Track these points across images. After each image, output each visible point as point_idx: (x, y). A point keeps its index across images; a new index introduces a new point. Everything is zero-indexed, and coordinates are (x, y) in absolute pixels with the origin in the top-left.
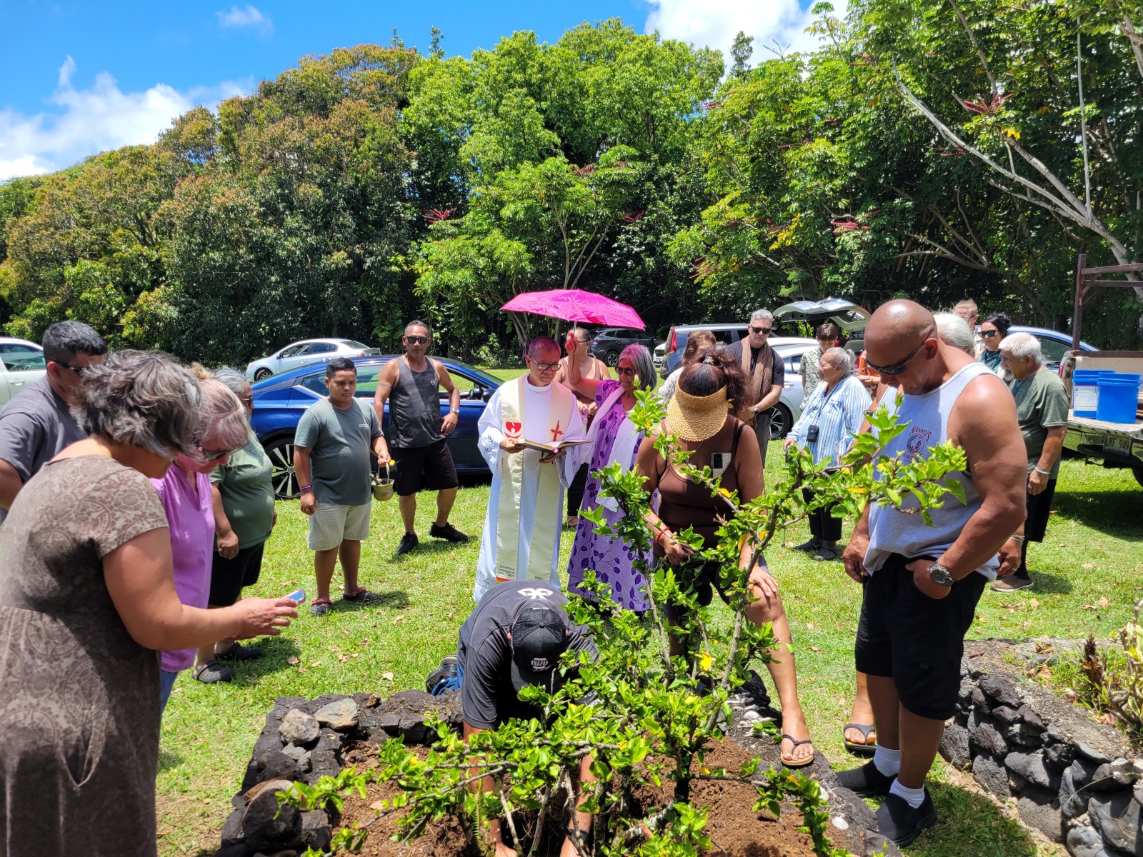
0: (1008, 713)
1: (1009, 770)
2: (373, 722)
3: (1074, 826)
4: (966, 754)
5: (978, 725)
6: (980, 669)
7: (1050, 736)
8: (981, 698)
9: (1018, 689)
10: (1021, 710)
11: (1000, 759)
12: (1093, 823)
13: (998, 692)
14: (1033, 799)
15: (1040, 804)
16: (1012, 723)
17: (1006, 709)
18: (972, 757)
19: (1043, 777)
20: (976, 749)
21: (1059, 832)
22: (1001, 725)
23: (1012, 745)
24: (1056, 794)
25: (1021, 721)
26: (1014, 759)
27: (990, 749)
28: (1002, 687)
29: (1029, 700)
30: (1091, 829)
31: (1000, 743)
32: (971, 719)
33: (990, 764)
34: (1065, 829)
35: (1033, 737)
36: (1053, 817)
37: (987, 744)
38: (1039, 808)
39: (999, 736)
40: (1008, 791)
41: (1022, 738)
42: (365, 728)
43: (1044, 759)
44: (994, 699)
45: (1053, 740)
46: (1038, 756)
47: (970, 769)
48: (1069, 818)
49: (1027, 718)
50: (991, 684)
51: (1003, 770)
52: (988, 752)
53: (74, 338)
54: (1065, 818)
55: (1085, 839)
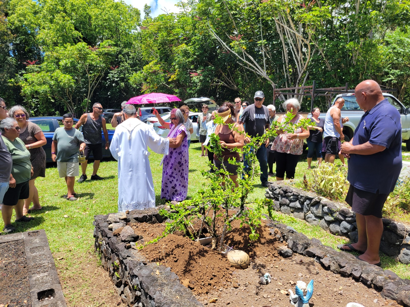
0: (290, 194)
1: (290, 207)
2: (130, 217)
3: (307, 215)
4: (279, 207)
5: (282, 199)
6: (281, 186)
7: (301, 196)
8: (282, 192)
9: (291, 188)
10: (293, 192)
11: (288, 206)
12: (312, 213)
13: (287, 190)
14: (297, 212)
15: (299, 212)
16: (290, 196)
17: (289, 193)
19: (299, 206)
20: (281, 205)
21: (304, 217)
22: (287, 197)
23: (291, 201)
24: (303, 209)
25: (293, 195)
26: (292, 204)
28: (287, 189)
29: (294, 190)
30: (311, 214)
31: (288, 201)
32: (280, 198)
33: (286, 207)
35: (297, 197)
36: (302, 214)
37: (284, 203)
38: (299, 214)
40: (290, 212)
41: (293, 199)
42: (129, 219)
43: (299, 202)
44: (286, 192)
45: (302, 197)
47: (280, 210)
48: (306, 213)
49: (295, 193)
50: (284, 189)
51: (289, 208)
52: (284, 205)
54: (305, 213)
55: (310, 216)
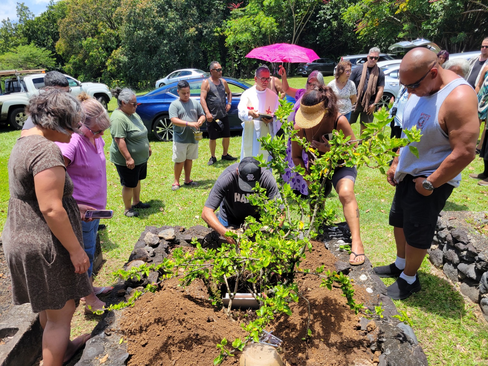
0: (461, 246)
1: (459, 271)
2: (181, 238)
3: (484, 297)
4: (441, 262)
5: (447, 250)
6: (453, 226)
7: (479, 258)
8: (450, 238)
9: (468, 236)
10: (468, 246)
11: (455, 266)
13: (459, 237)
14: (468, 284)
15: (471, 286)
16: (463, 251)
17: (461, 244)
18: (444, 263)
19: (473, 275)
20: (445, 260)
21: (477, 299)
22: (458, 251)
23: (462, 260)
24: (478, 282)
25: (467, 250)
26: (462, 266)
27: (451, 261)
28: (461, 234)
29: (473, 241)
31: (456, 259)
32: (445, 247)
33: (451, 267)
34: (480, 298)
35: (471, 258)
36: (475, 292)
37: (450, 258)
38: (470, 288)
39: (456, 256)
40: (457, 279)
41: (466, 258)
42: (178, 240)
43: (475, 267)
44: (456, 240)
45: (480, 260)
46: (473, 266)
47: (442, 268)
48: (483, 294)
49: (470, 249)
50: (456, 233)
51: (456, 270)
52: (450, 262)
53: (55, 79)
54: (481, 293)
